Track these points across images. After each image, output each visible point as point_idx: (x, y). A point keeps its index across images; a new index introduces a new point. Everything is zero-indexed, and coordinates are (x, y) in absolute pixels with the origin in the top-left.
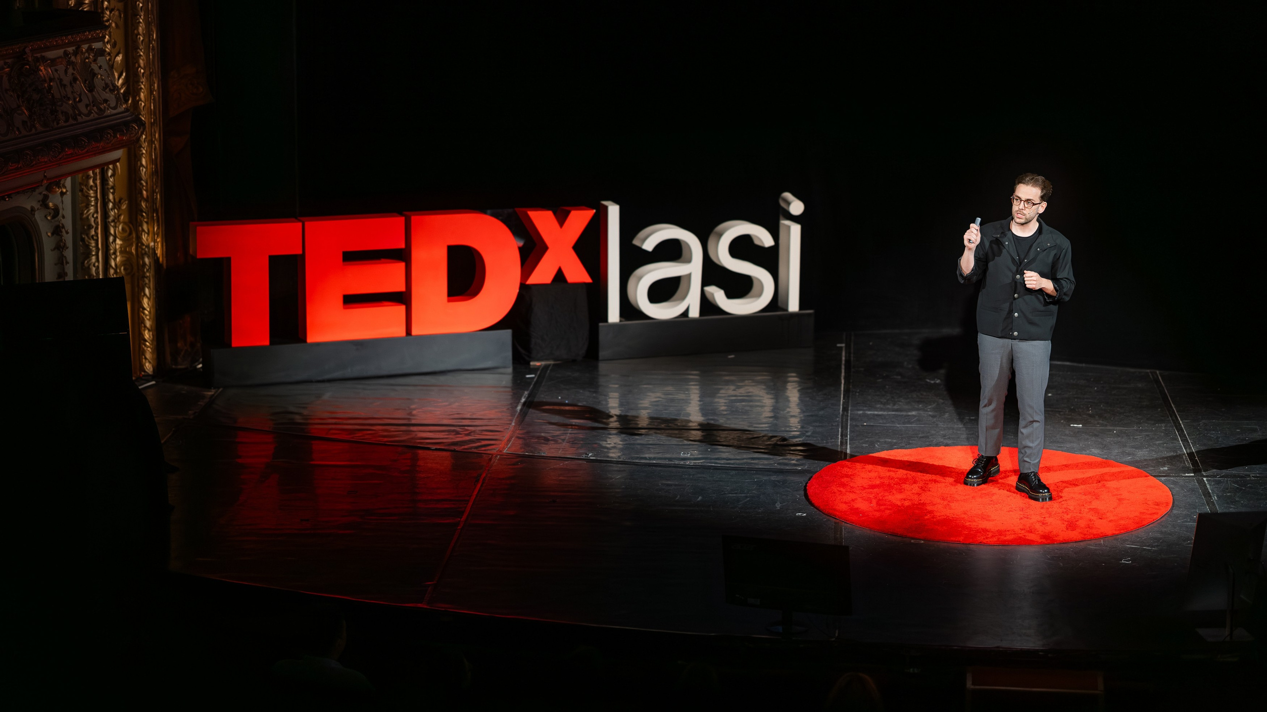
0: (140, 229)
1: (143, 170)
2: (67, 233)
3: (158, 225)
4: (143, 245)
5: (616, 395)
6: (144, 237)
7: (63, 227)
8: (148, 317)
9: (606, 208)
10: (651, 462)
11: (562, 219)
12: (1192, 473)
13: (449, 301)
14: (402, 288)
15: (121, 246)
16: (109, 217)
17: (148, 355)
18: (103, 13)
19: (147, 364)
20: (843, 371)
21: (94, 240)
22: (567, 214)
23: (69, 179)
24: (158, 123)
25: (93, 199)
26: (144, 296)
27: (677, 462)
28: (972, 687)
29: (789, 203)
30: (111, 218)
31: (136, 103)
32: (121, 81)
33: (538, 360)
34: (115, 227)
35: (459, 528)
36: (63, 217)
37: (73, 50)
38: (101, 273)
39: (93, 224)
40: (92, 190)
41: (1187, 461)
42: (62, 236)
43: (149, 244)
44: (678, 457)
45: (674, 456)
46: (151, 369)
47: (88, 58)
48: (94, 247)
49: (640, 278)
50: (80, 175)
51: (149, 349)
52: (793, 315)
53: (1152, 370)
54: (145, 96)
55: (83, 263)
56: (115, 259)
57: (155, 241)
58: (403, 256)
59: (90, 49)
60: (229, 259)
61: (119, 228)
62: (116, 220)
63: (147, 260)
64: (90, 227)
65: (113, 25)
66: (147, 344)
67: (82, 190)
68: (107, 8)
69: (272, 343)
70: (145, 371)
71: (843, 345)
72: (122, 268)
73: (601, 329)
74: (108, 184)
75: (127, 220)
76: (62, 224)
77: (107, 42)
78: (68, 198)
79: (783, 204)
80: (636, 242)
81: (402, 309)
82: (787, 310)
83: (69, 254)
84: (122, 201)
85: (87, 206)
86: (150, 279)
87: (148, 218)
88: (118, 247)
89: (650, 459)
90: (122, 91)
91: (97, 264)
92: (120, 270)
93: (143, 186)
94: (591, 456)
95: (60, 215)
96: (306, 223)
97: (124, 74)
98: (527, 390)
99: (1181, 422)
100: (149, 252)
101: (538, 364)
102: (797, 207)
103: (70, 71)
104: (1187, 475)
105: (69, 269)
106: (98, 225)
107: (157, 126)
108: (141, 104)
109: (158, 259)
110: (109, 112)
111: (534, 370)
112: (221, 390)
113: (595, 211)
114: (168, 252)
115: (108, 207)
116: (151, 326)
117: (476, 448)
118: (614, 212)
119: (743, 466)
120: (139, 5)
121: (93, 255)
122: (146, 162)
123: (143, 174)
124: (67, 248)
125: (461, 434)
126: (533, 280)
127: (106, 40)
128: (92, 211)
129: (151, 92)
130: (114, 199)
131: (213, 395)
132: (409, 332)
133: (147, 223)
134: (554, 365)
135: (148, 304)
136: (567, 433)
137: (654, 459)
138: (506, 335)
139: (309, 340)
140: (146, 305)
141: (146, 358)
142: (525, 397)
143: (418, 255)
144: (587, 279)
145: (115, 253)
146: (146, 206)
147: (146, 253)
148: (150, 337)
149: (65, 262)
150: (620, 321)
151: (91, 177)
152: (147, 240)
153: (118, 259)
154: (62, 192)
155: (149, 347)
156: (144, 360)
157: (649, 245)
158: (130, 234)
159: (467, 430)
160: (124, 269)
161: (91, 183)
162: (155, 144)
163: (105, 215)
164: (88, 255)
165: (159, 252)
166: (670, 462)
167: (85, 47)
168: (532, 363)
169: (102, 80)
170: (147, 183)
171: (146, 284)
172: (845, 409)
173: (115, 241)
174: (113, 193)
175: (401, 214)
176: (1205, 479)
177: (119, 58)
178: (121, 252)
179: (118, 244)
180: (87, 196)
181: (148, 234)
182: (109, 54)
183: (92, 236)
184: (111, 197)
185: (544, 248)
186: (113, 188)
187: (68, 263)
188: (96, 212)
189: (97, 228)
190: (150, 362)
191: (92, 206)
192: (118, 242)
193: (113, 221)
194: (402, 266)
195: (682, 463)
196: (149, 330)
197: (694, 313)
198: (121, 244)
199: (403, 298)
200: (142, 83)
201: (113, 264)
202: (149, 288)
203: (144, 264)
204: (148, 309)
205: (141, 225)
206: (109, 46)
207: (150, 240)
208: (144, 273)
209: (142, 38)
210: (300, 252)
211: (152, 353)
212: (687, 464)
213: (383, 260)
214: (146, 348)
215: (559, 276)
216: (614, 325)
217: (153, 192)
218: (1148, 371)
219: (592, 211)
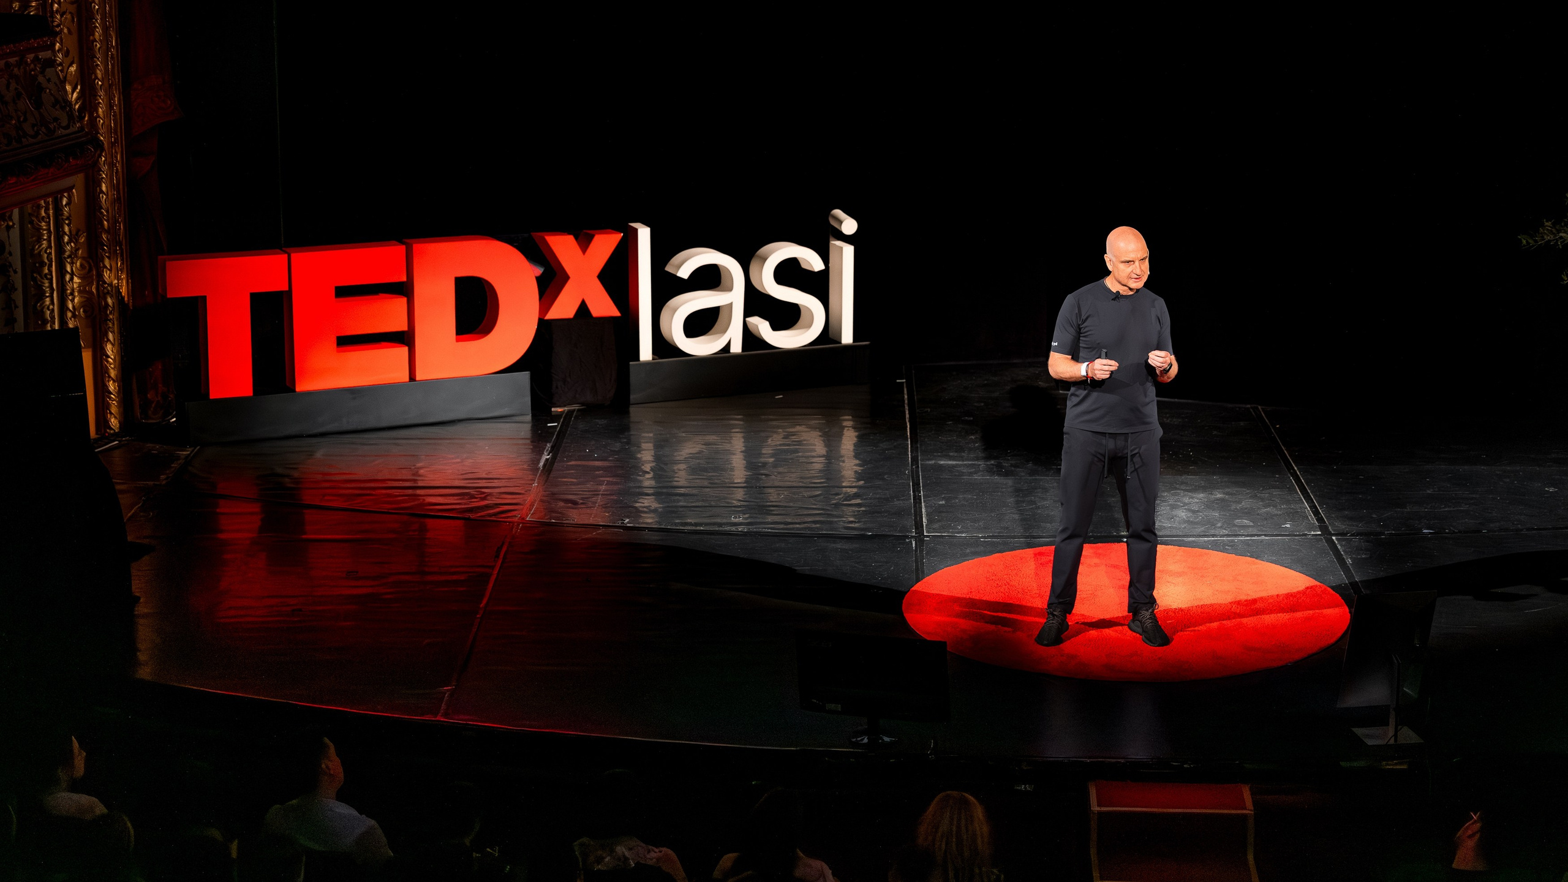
0: (102, 265)
1: (103, 197)
2: (15, 272)
3: (122, 260)
4: (105, 283)
5: (650, 446)
6: (106, 274)
7: (11, 266)
8: (112, 366)
9: (636, 230)
10: (698, 528)
11: (584, 243)
12: (1318, 531)
13: (457, 341)
14: (404, 327)
15: (80, 285)
16: (65, 251)
17: (114, 410)
18: (53, 16)
19: (112, 420)
20: (907, 412)
21: (47, 279)
22: (590, 238)
23: (16, 212)
24: (120, 142)
25: (45, 232)
26: (107, 342)
27: (728, 528)
28: (1099, 809)
29: (841, 222)
30: (67, 253)
31: (93, 121)
32: (75, 95)
33: (559, 406)
34: (72, 263)
35: (478, 616)
36: (10, 254)
37: (16, 61)
38: (56, 317)
39: (46, 261)
40: (45, 222)
41: (1311, 516)
42: (10, 276)
43: (112, 283)
44: (729, 521)
45: (725, 521)
46: (118, 425)
47: (34, 70)
48: (48, 287)
49: (675, 310)
50: (29, 206)
51: (114, 402)
52: (847, 347)
53: (1253, 406)
54: (103, 112)
55: (35, 305)
56: (73, 301)
57: (119, 279)
58: (404, 290)
59: (36, 59)
60: (204, 298)
61: (76, 265)
62: (73, 255)
63: (109, 301)
64: (43, 264)
65: (66, 30)
66: (113, 397)
67: (31, 222)
68: (57, 11)
69: (257, 392)
70: (111, 429)
71: (904, 381)
72: (82, 310)
73: (631, 369)
74: (62, 214)
75: (85, 255)
76: (10, 263)
77: (58, 51)
78: (15, 233)
79: (833, 223)
80: (669, 268)
81: (404, 351)
82: (841, 343)
83: (18, 296)
84: (79, 234)
85: (39, 239)
86: (114, 322)
87: (110, 253)
88: (75, 286)
89: (696, 525)
90: (77, 107)
91: (51, 307)
92: (79, 312)
93: (104, 215)
94: (628, 523)
95: (7, 251)
96: (293, 255)
97: (79, 87)
98: (550, 442)
99: (1296, 468)
100: (112, 291)
101: (559, 410)
102: (849, 226)
103: (13, 85)
104: (1312, 533)
105: (19, 313)
106: (52, 261)
107: (118, 146)
108: (100, 121)
109: (123, 298)
110: (61, 132)
111: (555, 418)
112: (199, 447)
113: (622, 234)
114: (134, 291)
115: (63, 240)
116: (117, 376)
117: (495, 515)
118: (644, 234)
119: (804, 532)
120: (95, 6)
121: (47, 297)
122: (107, 187)
123: (103, 201)
124: (16, 290)
125: (476, 498)
126: (553, 314)
127: (57, 48)
128: (44, 246)
129: (110, 106)
130: (70, 231)
131: (189, 455)
132: (412, 377)
133: (109, 258)
134: (578, 410)
135: (112, 351)
136: (598, 495)
137: (700, 524)
138: (524, 377)
139: (298, 389)
140: (109, 353)
141: (111, 413)
142: (547, 450)
143: (422, 289)
144: (614, 312)
145: (72, 294)
146: (107, 239)
147: (108, 293)
148: (115, 388)
149: (13, 306)
150: (653, 359)
151: (42, 207)
152: (109, 277)
153: (76, 300)
154: (8, 225)
155: (114, 400)
156: (109, 416)
157: (684, 273)
158: (90, 270)
159: (484, 493)
160: (83, 312)
161: (43, 214)
162: (116, 167)
163: (60, 250)
164: (41, 296)
165: (124, 291)
166: (721, 529)
167: (30, 57)
168: (553, 409)
169: (51, 94)
170: (107, 211)
171: (110, 327)
172: (915, 460)
173: (72, 279)
174: (68, 225)
175: (403, 243)
176: (1334, 538)
177: (73, 69)
178: (80, 292)
179: (76, 283)
180: (38, 229)
181: (111, 270)
182: (61, 64)
183: (46, 274)
184: (66, 229)
185: (566, 278)
186: (68, 218)
187: (18, 307)
188: (50, 247)
189: (50, 266)
190: (115, 417)
191: (45, 240)
192: (76, 279)
193: (69, 256)
194: (403, 301)
195: (733, 529)
196: (114, 381)
197: (736, 348)
198: (79, 282)
199: (405, 338)
200: (100, 97)
201: (70, 306)
202: (113, 332)
203: (107, 304)
204: (112, 357)
205: (103, 261)
206: (60, 55)
207: (113, 277)
208: (108, 315)
209: (98, 45)
210: (287, 289)
211: (119, 407)
212: (740, 529)
213: (382, 295)
214: (111, 402)
215: (583, 309)
216: (647, 363)
217: (116, 221)
218: (1249, 406)
219: (619, 235)
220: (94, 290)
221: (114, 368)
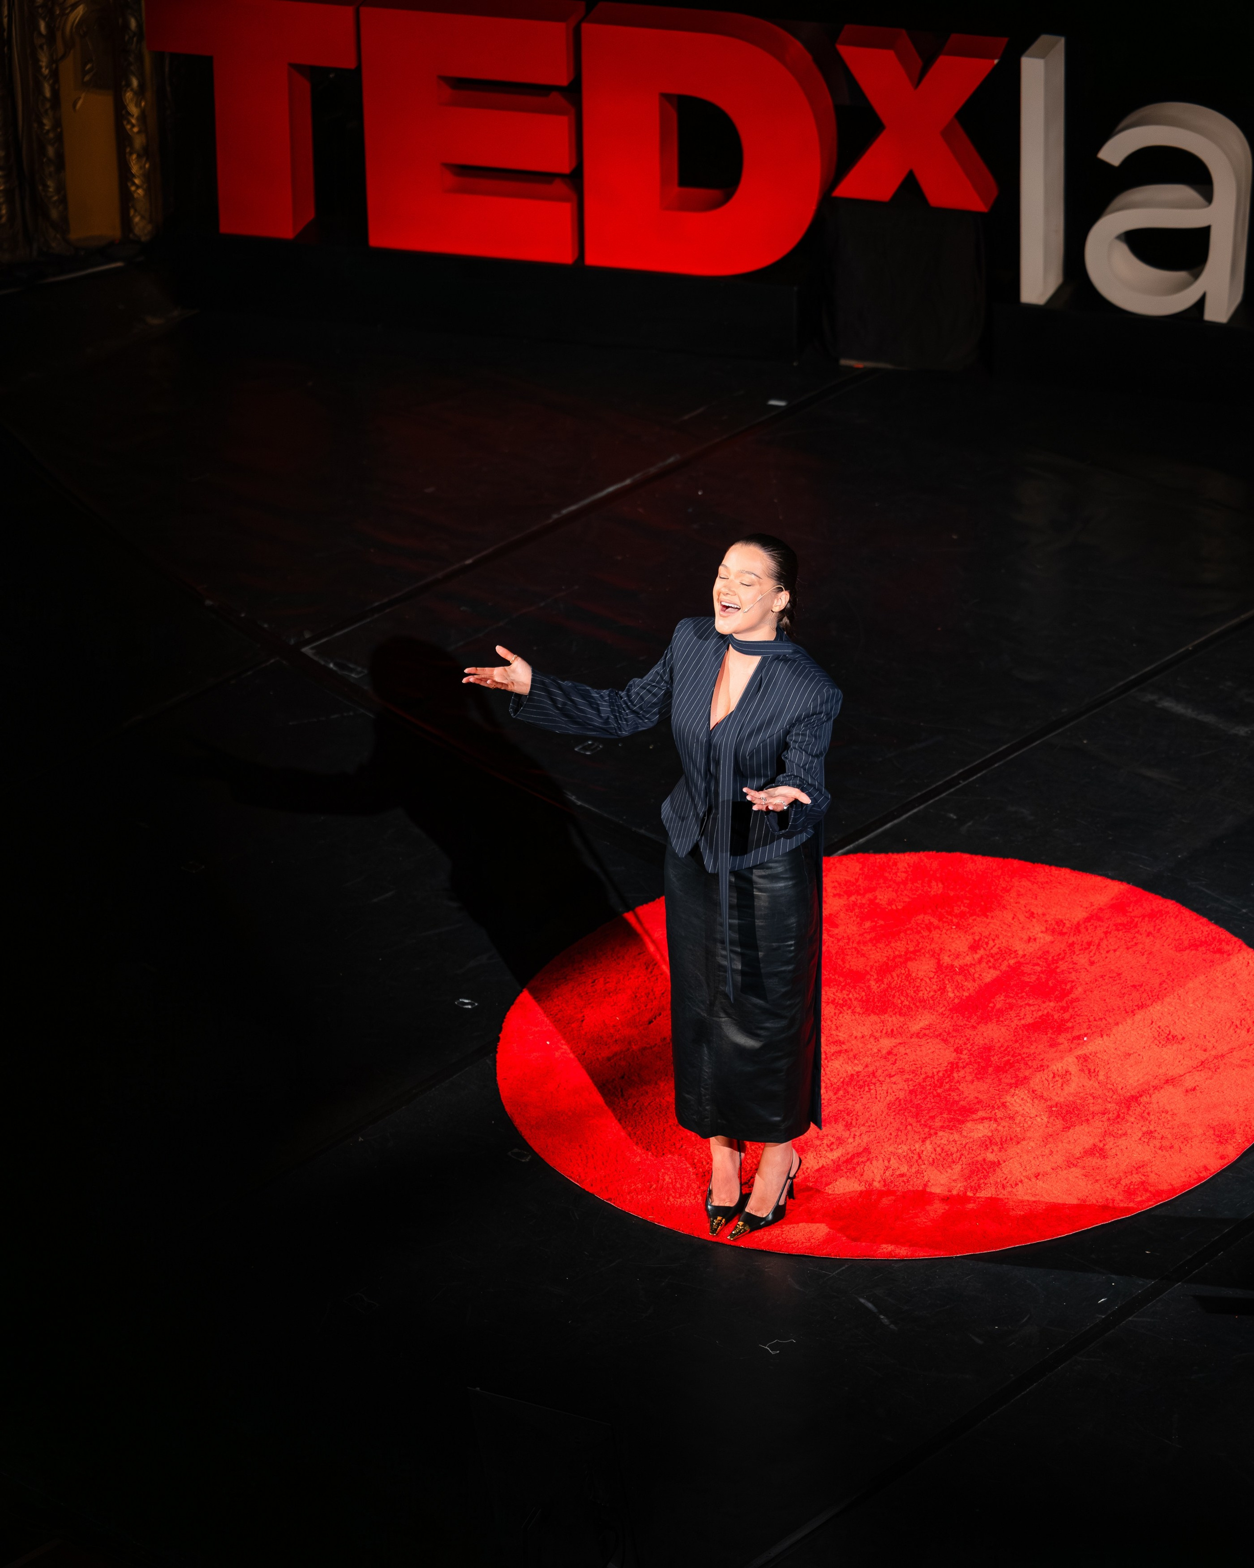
9: (1020, 58)
14: (565, 166)
17: (141, 203)
19: (137, 219)
26: (126, 88)
46: (145, 231)
51: (140, 191)
66: (137, 181)
70: (134, 233)
81: (564, 205)
96: (362, 12)
101: (856, 364)
113: (996, 61)
116: (144, 146)
118: (1036, 75)
126: (849, 189)
132: (580, 256)
135: (137, 105)
138: (788, 295)
139: (373, 241)
140: (132, 106)
141: (135, 209)
148: (140, 167)
155: (140, 187)
156: (132, 212)
168: (844, 362)
171: (135, 65)
185: (875, 125)
190: (143, 217)
194: (565, 121)
196: (138, 156)
197: (1220, 311)
202: (139, 76)
210: (352, 66)
214: (133, 188)
215: (910, 188)
216: (1035, 309)
219: (990, 60)
221: (139, 132)
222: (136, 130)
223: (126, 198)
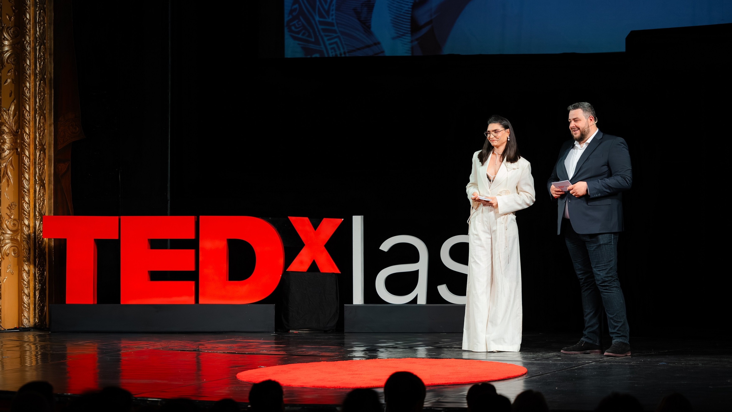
0: (23, 223)
4: (25, 234)
6: (25, 229)
11: (316, 223)
14: (192, 269)
19: (24, 320)
22: (320, 221)
33: (296, 330)
43: (30, 235)
46: (28, 324)
56: (6, 245)
58: (195, 244)
60: (66, 240)
61: (10, 223)
63: (26, 246)
66: (25, 305)
70: (23, 325)
73: (345, 309)
81: (192, 284)
84: (13, 204)
86: (29, 259)
87: (29, 216)
93: (26, 193)
96: (121, 218)
100: (29, 240)
101: (295, 332)
113: (343, 219)
116: (29, 293)
118: (358, 222)
122: (30, 176)
123: (26, 184)
126: (293, 268)
132: (197, 300)
133: (28, 219)
134: (308, 333)
135: (27, 277)
138: (271, 308)
139: (122, 302)
140: (24, 277)
141: (24, 316)
143: (205, 245)
144: (336, 271)
146: (27, 207)
147: (25, 240)
148: (26, 300)
150: (363, 304)
152: (28, 231)
153: (9, 245)
155: (26, 308)
156: (22, 318)
157: (385, 247)
158: (18, 227)
160: (13, 252)
168: (291, 331)
170: (29, 191)
171: (25, 262)
175: (196, 215)
178: (11, 240)
179: (9, 234)
181: (29, 227)
185: (301, 244)
190: (27, 319)
192: (9, 232)
194: (192, 251)
196: (26, 296)
197: (422, 301)
198: (11, 234)
199: (195, 275)
201: (5, 248)
202: (28, 265)
203: (24, 248)
204: (26, 280)
207: (31, 231)
208: (24, 255)
210: (117, 238)
215: (314, 267)
216: (358, 307)
219: (341, 219)
220: (19, 238)
221: (27, 287)
222: (26, 286)
223: (20, 312)
